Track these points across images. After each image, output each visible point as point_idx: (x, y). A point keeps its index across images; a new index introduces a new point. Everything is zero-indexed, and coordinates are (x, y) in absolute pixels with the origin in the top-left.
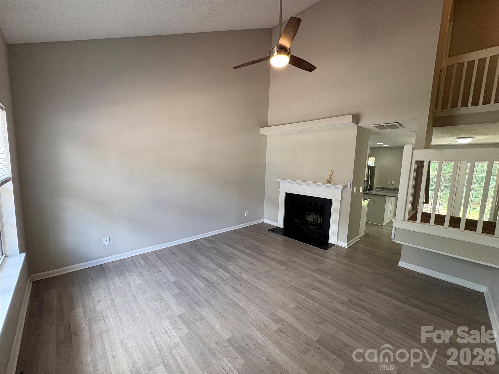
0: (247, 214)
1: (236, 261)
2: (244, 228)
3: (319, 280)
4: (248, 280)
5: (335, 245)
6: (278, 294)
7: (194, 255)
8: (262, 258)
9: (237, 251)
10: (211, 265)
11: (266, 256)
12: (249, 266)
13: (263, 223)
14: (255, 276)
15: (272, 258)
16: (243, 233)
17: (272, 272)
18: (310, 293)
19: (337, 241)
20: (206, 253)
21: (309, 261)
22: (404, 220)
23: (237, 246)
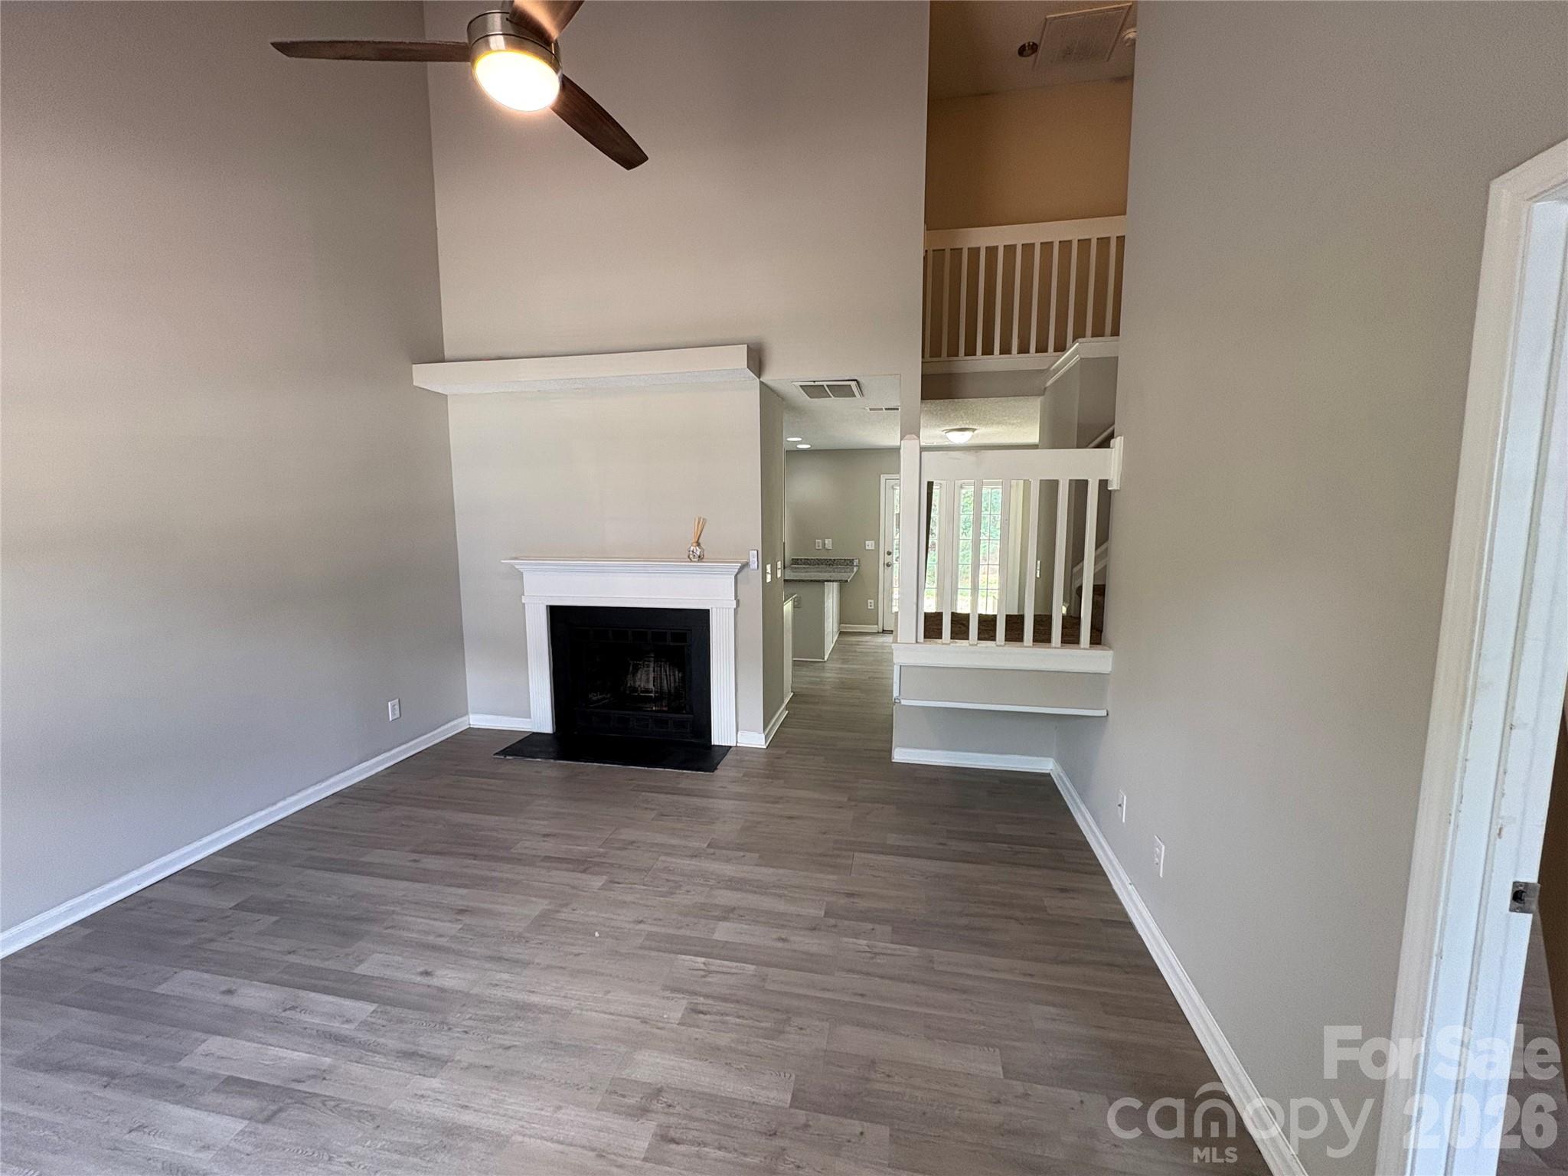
0: (397, 712)
1: (392, 927)
2: (389, 771)
3: (727, 878)
4: (475, 991)
5: (731, 747)
6: (609, 992)
7: (131, 983)
8: (504, 871)
9: (382, 882)
10: (255, 996)
11: (518, 860)
12: (460, 926)
13: (470, 731)
14: (500, 959)
15: (547, 858)
16: (393, 791)
17: (562, 916)
18: (717, 936)
19: (737, 734)
20: (214, 946)
21: (679, 826)
22: (917, 642)
23: (374, 857)
